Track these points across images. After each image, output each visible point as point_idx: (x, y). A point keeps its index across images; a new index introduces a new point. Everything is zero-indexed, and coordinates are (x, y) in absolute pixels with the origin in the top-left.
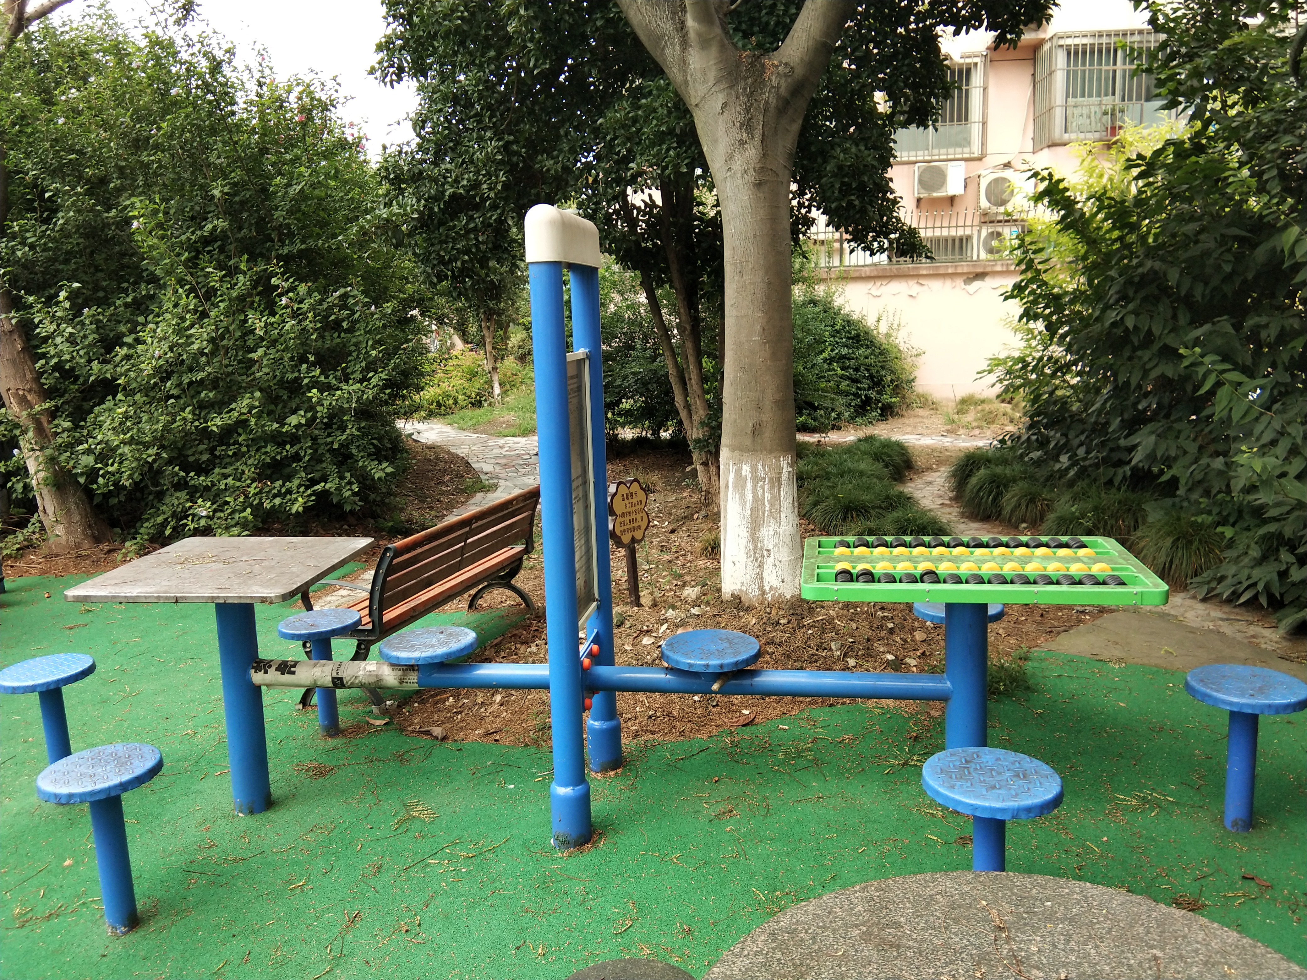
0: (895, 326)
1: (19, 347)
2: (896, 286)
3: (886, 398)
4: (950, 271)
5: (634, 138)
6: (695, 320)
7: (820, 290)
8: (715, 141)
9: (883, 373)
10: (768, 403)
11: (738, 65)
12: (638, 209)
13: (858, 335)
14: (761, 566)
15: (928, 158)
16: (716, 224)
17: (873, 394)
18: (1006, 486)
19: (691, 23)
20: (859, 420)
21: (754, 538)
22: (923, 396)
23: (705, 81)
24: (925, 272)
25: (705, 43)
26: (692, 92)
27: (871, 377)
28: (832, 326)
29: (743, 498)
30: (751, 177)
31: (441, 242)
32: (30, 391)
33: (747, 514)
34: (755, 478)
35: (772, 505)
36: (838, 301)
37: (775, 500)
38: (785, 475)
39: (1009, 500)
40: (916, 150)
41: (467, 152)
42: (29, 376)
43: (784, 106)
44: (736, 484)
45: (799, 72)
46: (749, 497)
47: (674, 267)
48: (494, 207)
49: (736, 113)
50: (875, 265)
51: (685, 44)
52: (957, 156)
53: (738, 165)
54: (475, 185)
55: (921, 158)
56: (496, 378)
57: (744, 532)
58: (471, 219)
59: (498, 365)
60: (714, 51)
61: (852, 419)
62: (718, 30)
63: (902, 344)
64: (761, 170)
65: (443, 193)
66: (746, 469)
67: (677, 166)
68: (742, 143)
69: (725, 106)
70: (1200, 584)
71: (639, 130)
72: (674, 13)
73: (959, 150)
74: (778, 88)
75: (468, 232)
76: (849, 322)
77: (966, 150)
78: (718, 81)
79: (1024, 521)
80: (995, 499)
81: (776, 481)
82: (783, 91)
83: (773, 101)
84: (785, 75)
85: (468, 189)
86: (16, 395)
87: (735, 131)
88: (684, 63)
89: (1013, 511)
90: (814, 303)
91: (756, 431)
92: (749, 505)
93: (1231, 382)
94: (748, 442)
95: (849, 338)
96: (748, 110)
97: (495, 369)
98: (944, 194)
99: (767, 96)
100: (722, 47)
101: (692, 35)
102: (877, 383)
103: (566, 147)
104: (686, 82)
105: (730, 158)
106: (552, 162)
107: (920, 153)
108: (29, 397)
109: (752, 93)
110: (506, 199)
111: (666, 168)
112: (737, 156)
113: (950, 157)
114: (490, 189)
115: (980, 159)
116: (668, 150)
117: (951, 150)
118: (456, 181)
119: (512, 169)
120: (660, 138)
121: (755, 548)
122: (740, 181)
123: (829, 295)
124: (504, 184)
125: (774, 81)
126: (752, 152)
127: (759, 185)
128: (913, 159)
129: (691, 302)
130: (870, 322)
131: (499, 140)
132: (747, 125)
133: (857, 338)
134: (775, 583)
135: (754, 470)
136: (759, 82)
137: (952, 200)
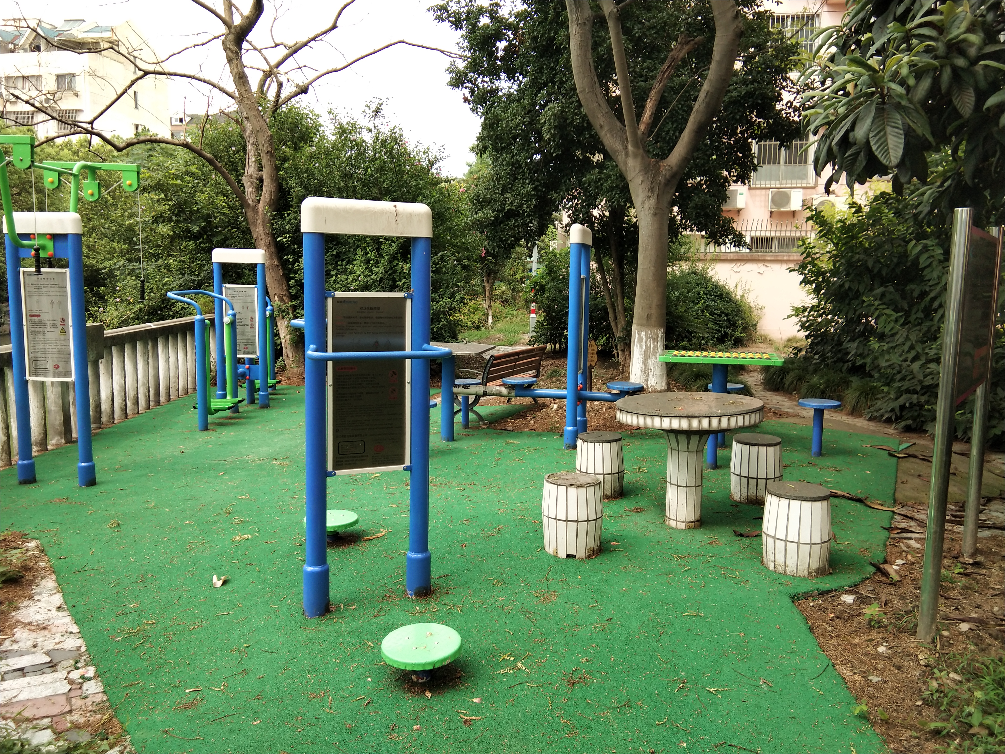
0: (747, 291)
1: (281, 273)
2: (750, 266)
3: (738, 334)
4: (785, 258)
5: (599, 188)
6: (622, 275)
7: (700, 266)
8: (637, 196)
9: (737, 318)
10: (654, 306)
11: (649, 164)
12: (596, 217)
13: (722, 295)
14: (647, 376)
15: (778, 186)
16: (635, 226)
17: (729, 331)
18: (788, 373)
19: (630, 147)
20: (720, 346)
21: (645, 363)
22: (763, 336)
23: (635, 171)
24: (769, 258)
25: (635, 156)
26: (629, 175)
27: (729, 320)
28: (706, 288)
29: (641, 346)
30: (652, 211)
31: (502, 231)
32: (285, 295)
33: (643, 353)
34: (647, 338)
35: (653, 350)
36: (710, 273)
37: (655, 348)
38: (660, 337)
39: (788, 379)
40: (771, 180)
41: (517, 189)
42: (285, 288)
43: (668, 183)
44: (638, 341)
45: (675, 169)
46: (644, 346)
47: (613, 248)
48: (528, 216)
49: (647, 185)
50: (737, 252)
51: (627, 155)
52: (798, 185)
53: (647, 206)
54: (521, 206)
55: (774, 186)
56: (490, 312)
57: (641, 361)
58: (516, 221)
59: (492, 304)
60: (639, 159)
61: (715, 345)
62: (641, 151)
63: (752, 302)
64: (657, 208)
65: (504, 208)
66: (643, 334)
67: (619, 202)
68: (649, 197)
69: (642, 182)
70: (869, 413)
71: (602, 185)
72: (623, 142)
73: (800, 181)
74: (665, 175)
75: (515, 227)
76: (716, 286)
77: (805, 181)
78: (640, 171)
79: (795, 390)
80: (782, 379)
81: (656, 339)
82: (667, 176)
83: (663, 181)
84: (669, 170)
85: (517, 207)
86: (279, 297)
87: (646, 192)
88: (626, 163)
89: (789, 385)
90: (695, 273)
91: (648, 317)
92: (644, 349)
93: (886, 314)
94: (645, 322)
95: (716, 296)
96: (652, 184)
97: (490, 307)
98: (788, 209)
99: (661, 179)
100: (643, 158)
101: (630, 152)
102: (733, 324)
103: (564, 188)
104: (626, 170)
105: (643, 203)
106: (557, 195)
107: (773, 182)
108: (284, 298)
109: (654, 177)
110: (534, 212)
111: (614, 202)
112: (646, 202)
113: (793, 186)
114: (527, 207)
115: (814, 188)
116: (615, 194)
117: (794, 181)
118: (511, 203)
119: (538, 197)
120: (611, 189)
121: (645, 368)
122: (647, 213)
123: (705, 270)
124: (535, 206)
125: (664, 172)
126: (653, 201)
127: (655, 215)
128: (769, 186)
129: (620, 266)
130: (731, 286)
131: (532, 184)
132: (652, 190)
133: (721, 296)
134: (653, 384)
135: (646, 334)
136: (657, 172)
137: (794, 213)
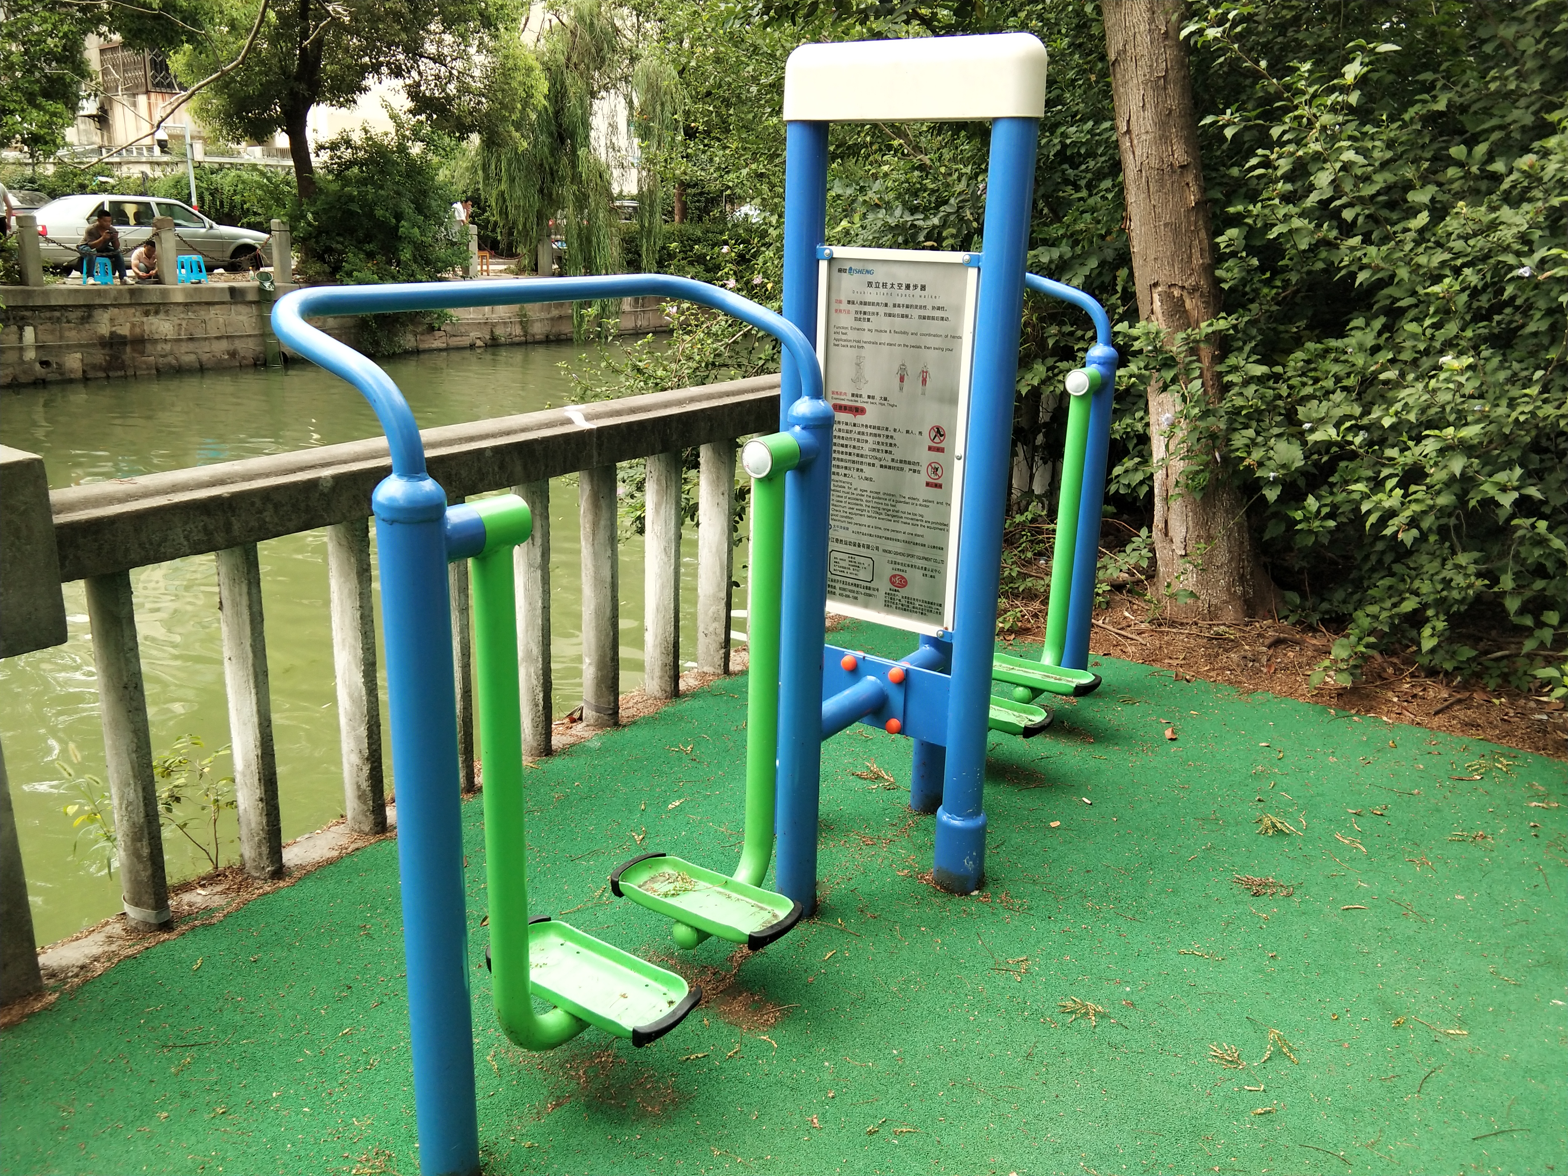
1: (1192, 200)
32: (1193, 290)
42: (1197, 261)
86: (1167, 297)
108: (1188, 304)
